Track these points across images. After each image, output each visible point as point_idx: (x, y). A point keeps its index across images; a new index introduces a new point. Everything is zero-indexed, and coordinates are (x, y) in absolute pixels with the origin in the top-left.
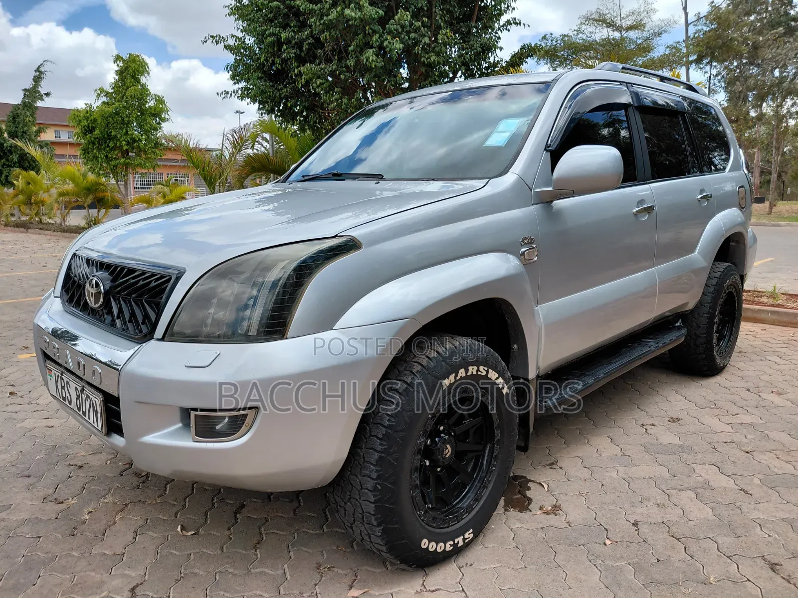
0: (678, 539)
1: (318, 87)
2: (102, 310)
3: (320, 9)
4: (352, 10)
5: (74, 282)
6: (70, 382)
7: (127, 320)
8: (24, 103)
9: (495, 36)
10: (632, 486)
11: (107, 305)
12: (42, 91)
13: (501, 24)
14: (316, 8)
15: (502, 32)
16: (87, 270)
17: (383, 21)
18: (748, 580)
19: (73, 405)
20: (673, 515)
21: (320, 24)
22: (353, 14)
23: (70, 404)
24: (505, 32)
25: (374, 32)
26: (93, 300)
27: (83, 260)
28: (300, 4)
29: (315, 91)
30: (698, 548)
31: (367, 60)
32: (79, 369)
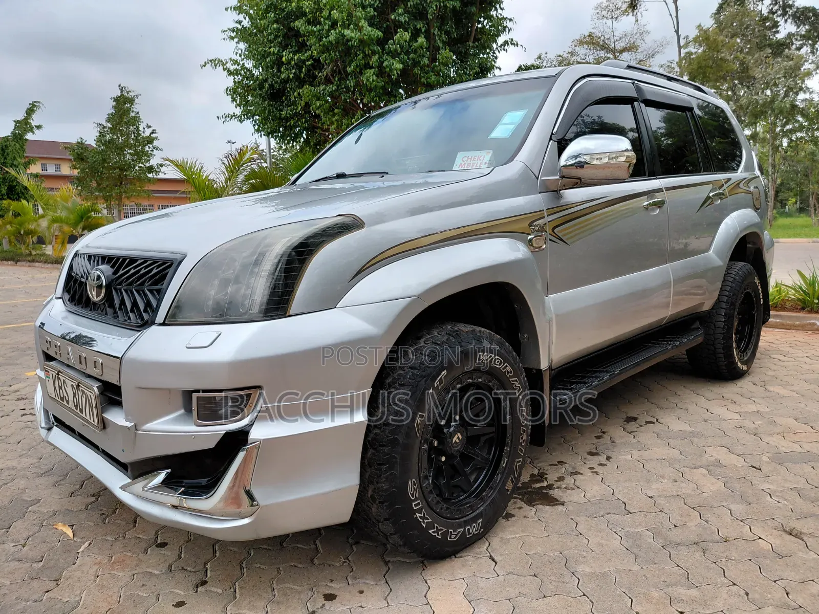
0: (693, 508)
1: (318, 108)
2: (104, 304)
3: (319, 31)
4: (352, 31)
5: (76, 280)
6: (67, 381)
7: (129, 310)
8: (14, 134)
9: (493, 56)
10: (647, 466)
11: (109, 298)
12: (34, 123)
13: (499, 45)
14: (315, 29)
15: (499, 52)
16: (89, 267)
17: (382, 42)
18: (760, 538)
19: (71, 405)
20: (686, 489)
21: (320, 45)
22: (353, 35)
23: (68, 404)
24: (503, 52)
25: (374, 53)
26: (94, 293)
27: (84, 258)
28: (300, 26)
29: (315, 113)
30: (713, 515)
31: (368, 80)
32: (80, 363)
